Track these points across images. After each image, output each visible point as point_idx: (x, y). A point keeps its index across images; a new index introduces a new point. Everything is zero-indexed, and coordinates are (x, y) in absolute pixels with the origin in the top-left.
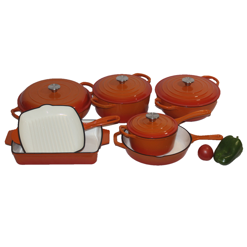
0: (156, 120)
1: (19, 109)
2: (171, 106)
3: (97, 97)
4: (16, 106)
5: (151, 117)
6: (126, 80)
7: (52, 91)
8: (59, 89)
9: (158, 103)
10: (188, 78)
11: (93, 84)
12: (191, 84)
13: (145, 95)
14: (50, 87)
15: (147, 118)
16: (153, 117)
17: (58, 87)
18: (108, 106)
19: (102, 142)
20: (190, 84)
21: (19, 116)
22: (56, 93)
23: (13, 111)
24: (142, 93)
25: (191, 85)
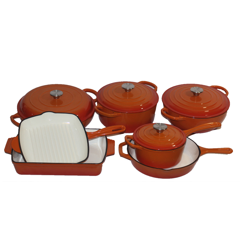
0: (164, 131)
1: (19, 116)
2: (178, 116)
3: (102, 105)
4: (15, 112)
5: (159, 128)
6: (132, 88)
7: (54, 97)
8: (61, 95)
9: (165, 113)
10: (196, 88)
11: (97, 91)
12: (200, 94)
13: (151, 105)
14: (52, 93)
15: (154, 128)
16: (161, 128)
17: (61, 93)
18: (113, 115)
19: (107, 152)
20: (198, 94)
21: (20, 123)
22: (58, 100)
23: (13, 118)
24: (149, 102)
25: (200, 96)
